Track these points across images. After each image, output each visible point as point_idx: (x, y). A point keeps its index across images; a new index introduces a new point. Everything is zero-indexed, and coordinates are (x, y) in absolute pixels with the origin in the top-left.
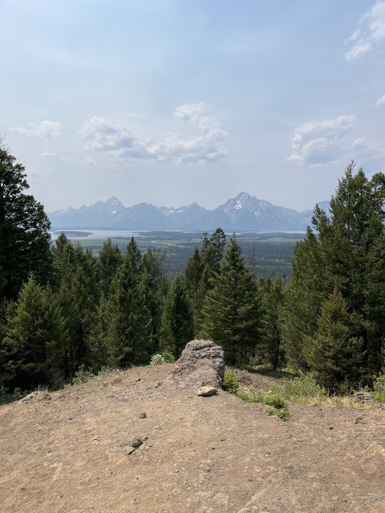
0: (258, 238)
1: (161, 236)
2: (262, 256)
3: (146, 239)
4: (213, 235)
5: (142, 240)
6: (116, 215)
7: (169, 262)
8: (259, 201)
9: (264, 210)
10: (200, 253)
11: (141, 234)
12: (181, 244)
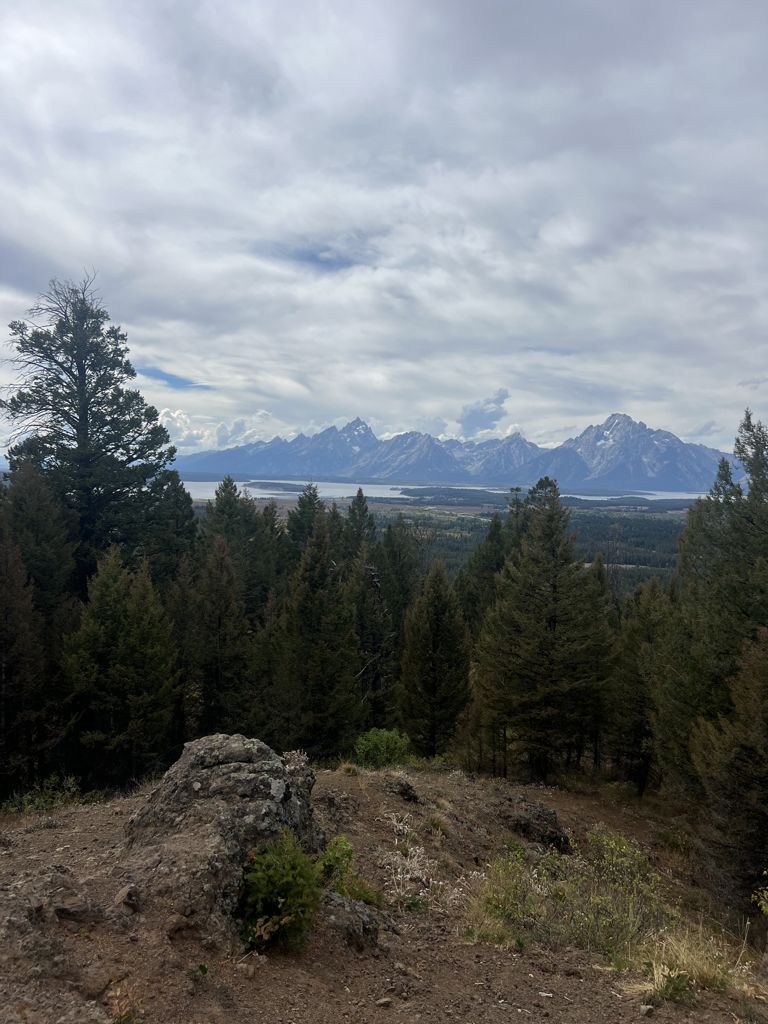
0: (646, 508)
1: (445, 497)
2: (654, 547)
3: (414, 503)
4: (531, 492)
5: (407, 504)
6: (360, 455)
7: (458, 549)
8: (651, 431)
9: (663, 450)
10: (504, 530)
11: (405, 492)
12: (483, 515)
